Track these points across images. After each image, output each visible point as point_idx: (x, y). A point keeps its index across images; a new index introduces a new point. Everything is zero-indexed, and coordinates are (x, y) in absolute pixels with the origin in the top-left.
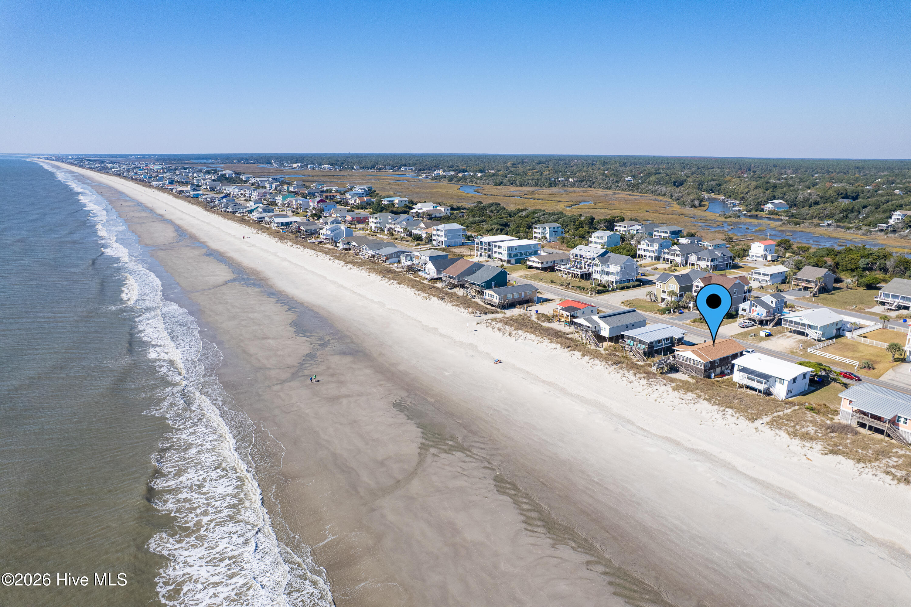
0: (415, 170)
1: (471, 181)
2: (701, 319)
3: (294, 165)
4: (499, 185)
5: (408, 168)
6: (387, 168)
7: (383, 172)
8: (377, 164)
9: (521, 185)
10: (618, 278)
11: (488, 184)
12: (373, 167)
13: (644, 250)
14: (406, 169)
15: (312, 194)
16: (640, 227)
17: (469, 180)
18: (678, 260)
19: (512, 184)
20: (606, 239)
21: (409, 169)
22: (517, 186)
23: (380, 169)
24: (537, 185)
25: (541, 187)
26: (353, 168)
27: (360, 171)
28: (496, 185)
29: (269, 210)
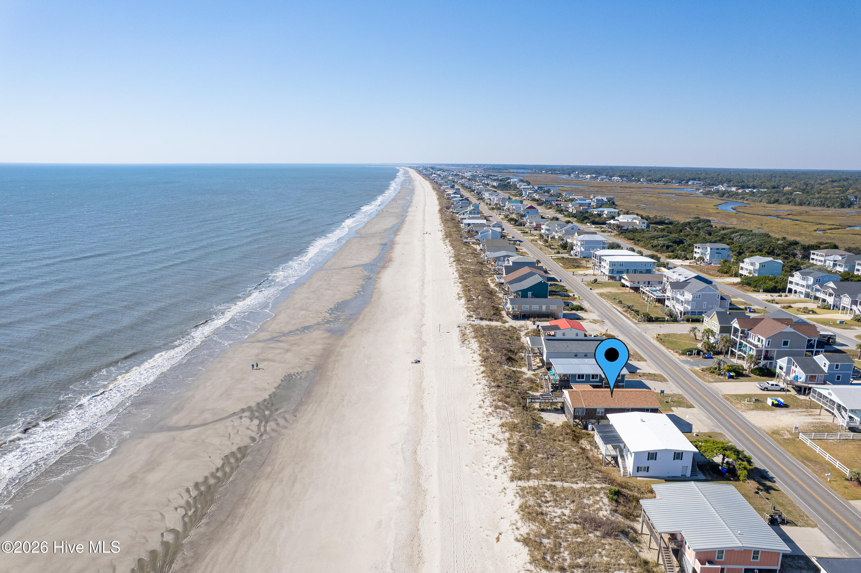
0: (703, 185)
1: (743, 198)
2: (716, 369)
3: (587, 176)
4: (774, 203)
5: (696, 182)
6: (674, 181)
7: (669, 185)
8: (665, 177)
9: (801, 204)
10: (689, 308)
11: (761, 201)
12: (659, 180)
13: (797, 284)
14: (693, 184)
15: (549, 201)
16: (840, 258)
17: (741, 196)
18: (830, 300)
19: (789, 202)
20: (757, 267)
21: (697, 184)
22: (796, 205)
23: (667, 182)
24: (823, 205)
25: (828, 207)
26: (639, 180)
27: (645, 183)
28: (769, 203)
29: (474, 212)
